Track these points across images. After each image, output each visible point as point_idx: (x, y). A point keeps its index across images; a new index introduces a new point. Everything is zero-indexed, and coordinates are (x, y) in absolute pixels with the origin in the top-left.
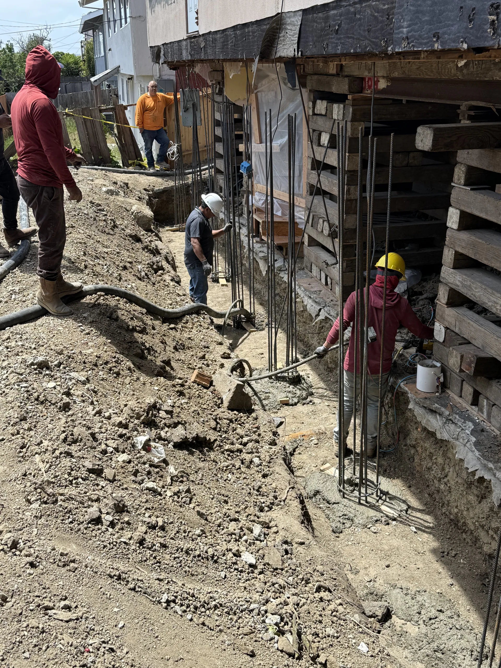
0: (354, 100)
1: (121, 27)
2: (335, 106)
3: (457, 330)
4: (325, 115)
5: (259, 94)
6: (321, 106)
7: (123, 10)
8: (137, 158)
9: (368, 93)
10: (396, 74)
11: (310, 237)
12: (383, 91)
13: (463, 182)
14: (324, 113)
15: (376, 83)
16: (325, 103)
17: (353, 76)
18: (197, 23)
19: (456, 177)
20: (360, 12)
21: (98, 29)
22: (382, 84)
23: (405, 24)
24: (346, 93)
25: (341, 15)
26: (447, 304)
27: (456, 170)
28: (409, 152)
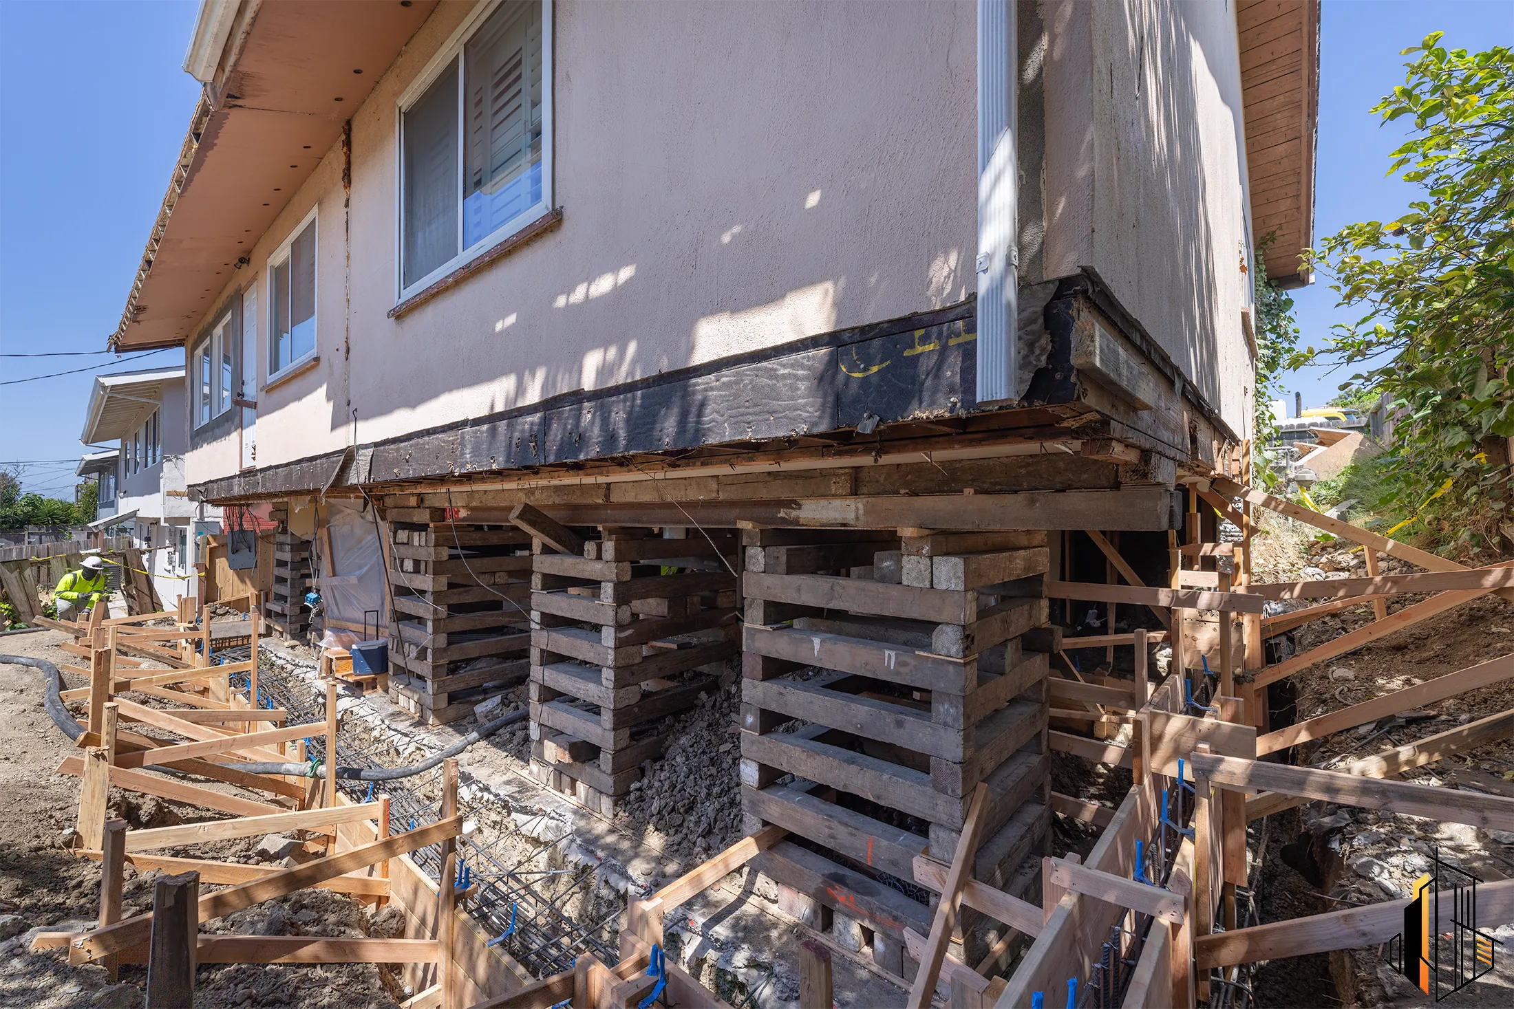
0: (436, 527)
1: (146, 466)
2: (416, 534)
3: (550, 724)
4: (407, 544)
5: (332, 529)
6: (403, 535)
7: (150, 453)
9: (449, 521)
10: (474, 504)
11: (395, 665)
12: (464, 519)
13: (540, 588)
14: (405, 541)
15: (457, 512)
16: (406, 532)
17: (434, 508)
18: (254, 458)
19: (533, 584)
20: (428, 443)
21: (107, 471)
22: (463, 513)
23: (468, 451)
24: (428, 522)
25: (411, 446)
26: (539, 701)
27: (533, 577)
28: (495, 572)
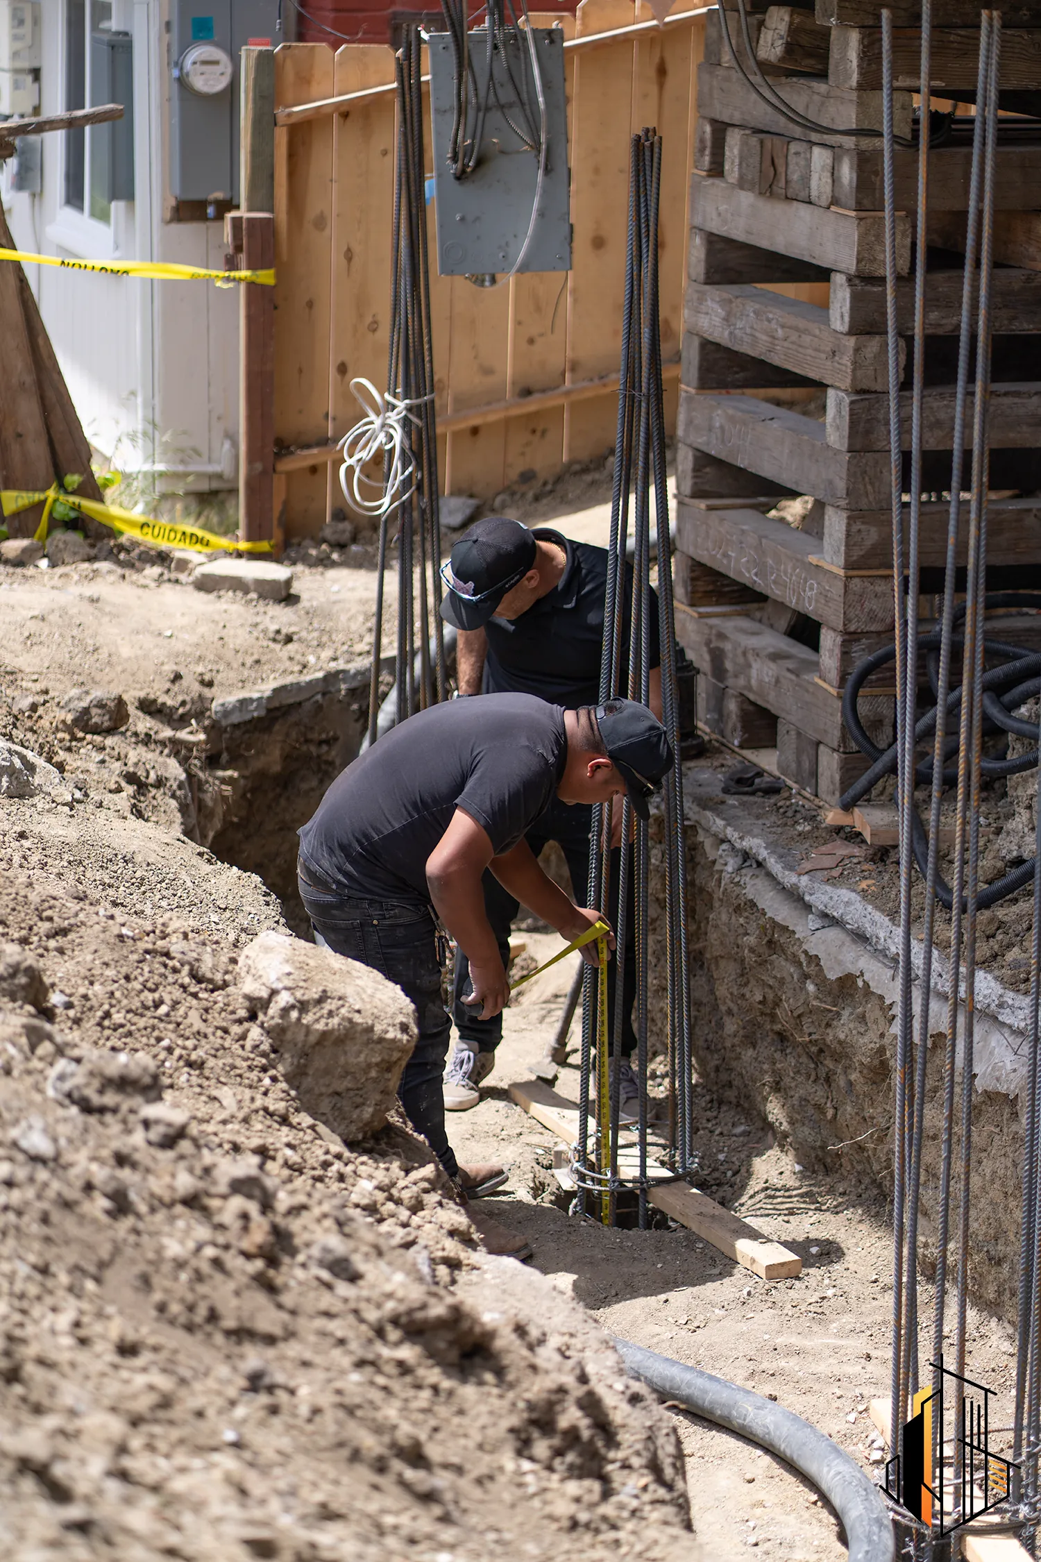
8: (59, 477)
